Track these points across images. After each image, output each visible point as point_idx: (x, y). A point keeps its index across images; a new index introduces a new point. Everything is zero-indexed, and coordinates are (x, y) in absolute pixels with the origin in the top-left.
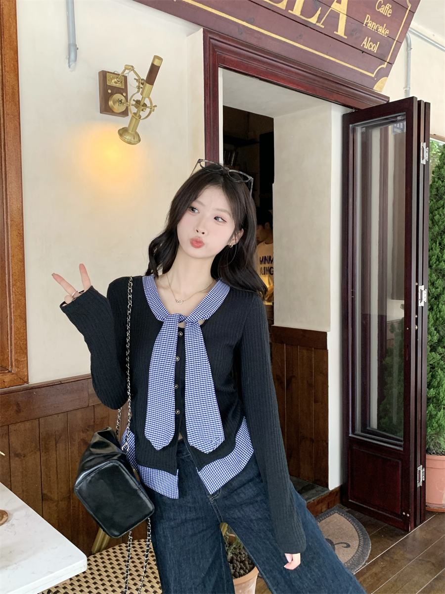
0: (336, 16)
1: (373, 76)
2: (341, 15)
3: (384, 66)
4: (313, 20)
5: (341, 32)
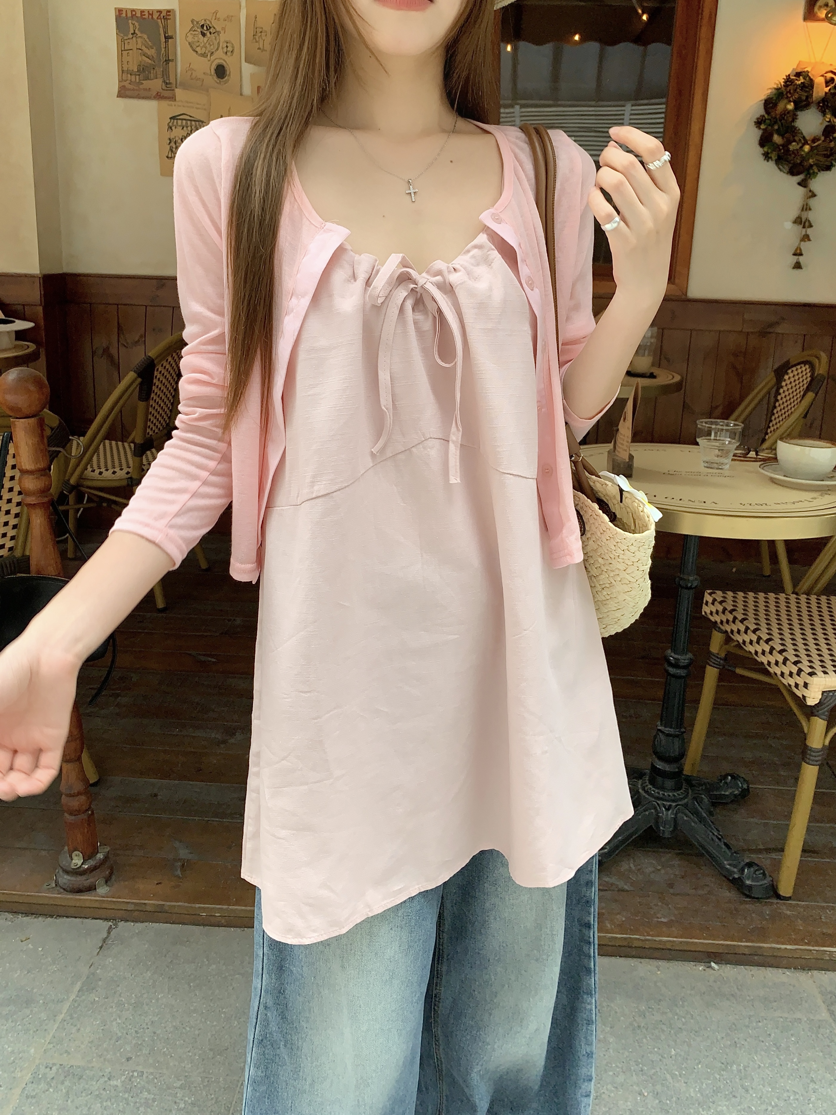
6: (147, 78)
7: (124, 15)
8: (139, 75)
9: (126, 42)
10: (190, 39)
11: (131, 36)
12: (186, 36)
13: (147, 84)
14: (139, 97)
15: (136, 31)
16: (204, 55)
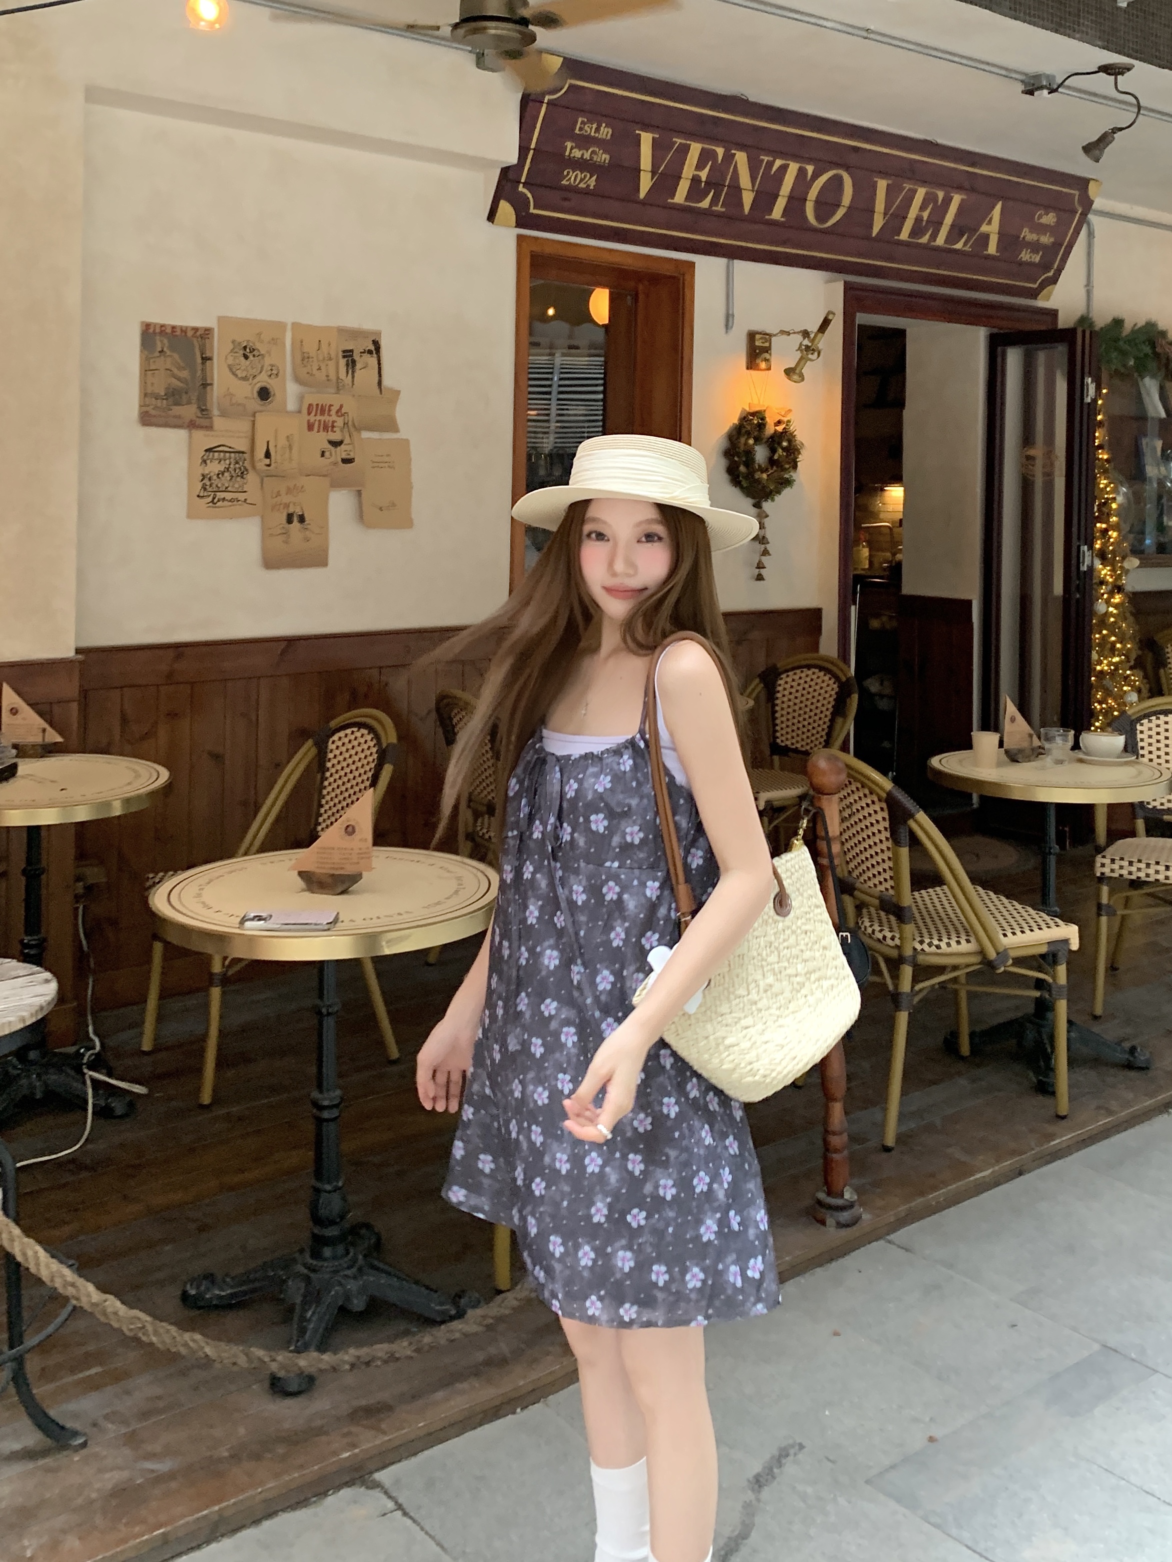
0: (986, 237)
1: (1035, 286)
2: (991, 237)
3: (1051, 274)
4: (959, 246)
5: (992, 249)
6: (177, 404)
7: (151, 330)
8: (166, 399)
9: (152, 361)
10: (230, 361)
11: (158, 354)
12: (226, 358)
13: (177, 410)
14: (166, 425)
15: (165, 349)
16: (245, 379)
